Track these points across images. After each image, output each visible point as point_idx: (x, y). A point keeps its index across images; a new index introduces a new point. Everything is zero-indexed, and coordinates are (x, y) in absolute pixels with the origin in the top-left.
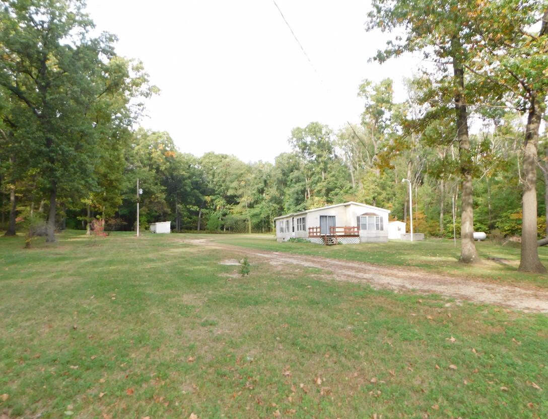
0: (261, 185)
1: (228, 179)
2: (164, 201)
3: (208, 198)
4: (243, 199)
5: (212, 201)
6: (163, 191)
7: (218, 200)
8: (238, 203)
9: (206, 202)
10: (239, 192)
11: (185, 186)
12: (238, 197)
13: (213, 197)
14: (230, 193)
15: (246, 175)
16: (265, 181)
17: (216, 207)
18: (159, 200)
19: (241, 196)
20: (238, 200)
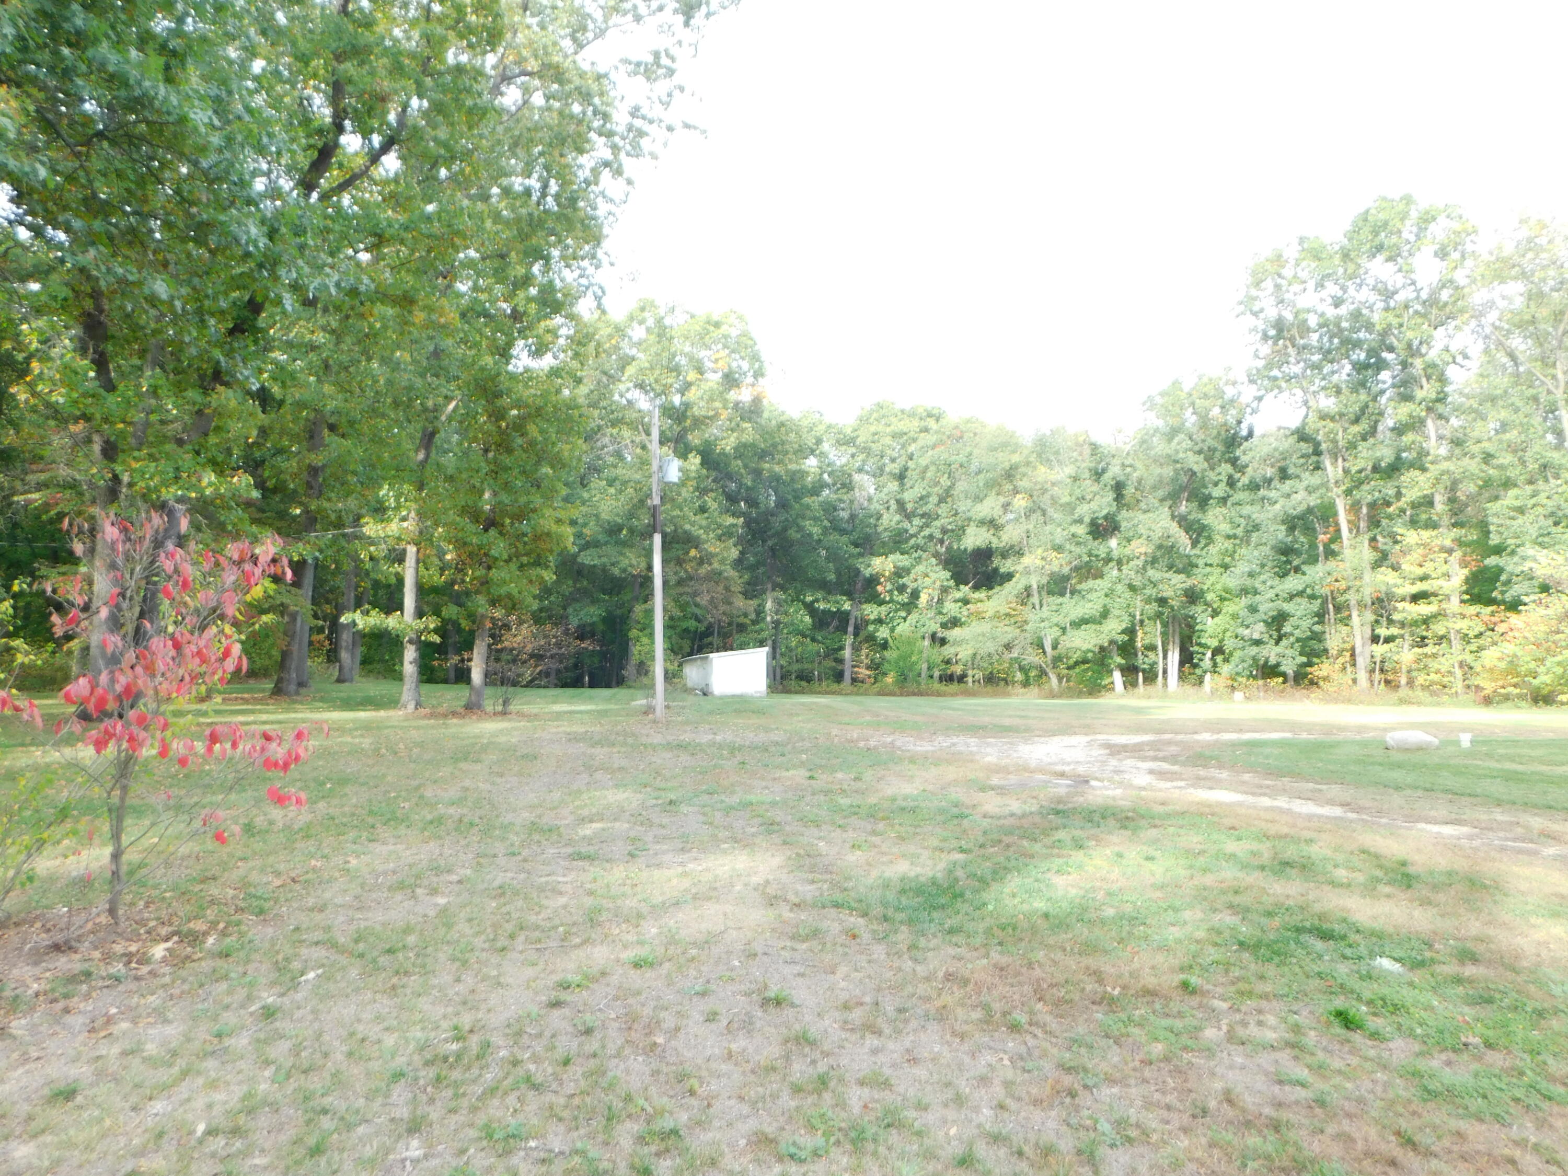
0: (1103, 504)
1: (961, 486)
2: (731, 573)
3: (882, 565)
4: (1027, 560)
5: (899, 573)
6: (727, 534)
7: (920, 569)
8: (1009, 576)
9: (873, 581)
10: (1011, 535)
11: (803, 517)
12: (1004, 555)
13: (903, 560)
14: (974, 539)
15: (1029, 471)
16: (1119, 488)
17: (915, 595)
18: (716, 565)
19: (1015, 551)
20: (1006, 566)
